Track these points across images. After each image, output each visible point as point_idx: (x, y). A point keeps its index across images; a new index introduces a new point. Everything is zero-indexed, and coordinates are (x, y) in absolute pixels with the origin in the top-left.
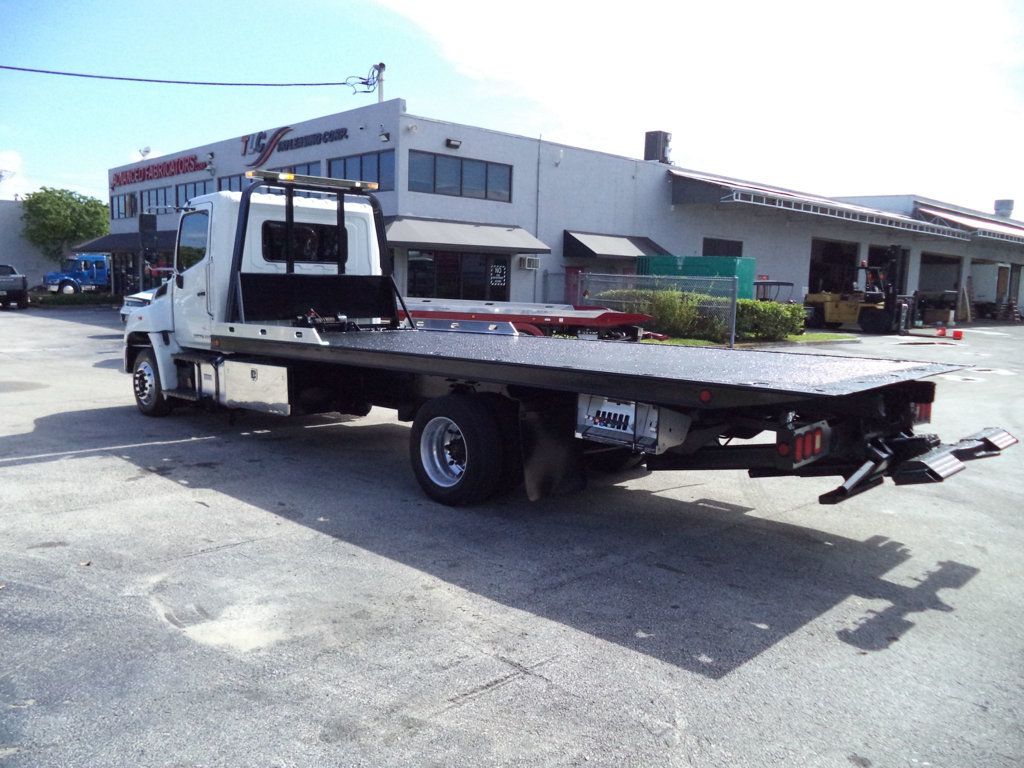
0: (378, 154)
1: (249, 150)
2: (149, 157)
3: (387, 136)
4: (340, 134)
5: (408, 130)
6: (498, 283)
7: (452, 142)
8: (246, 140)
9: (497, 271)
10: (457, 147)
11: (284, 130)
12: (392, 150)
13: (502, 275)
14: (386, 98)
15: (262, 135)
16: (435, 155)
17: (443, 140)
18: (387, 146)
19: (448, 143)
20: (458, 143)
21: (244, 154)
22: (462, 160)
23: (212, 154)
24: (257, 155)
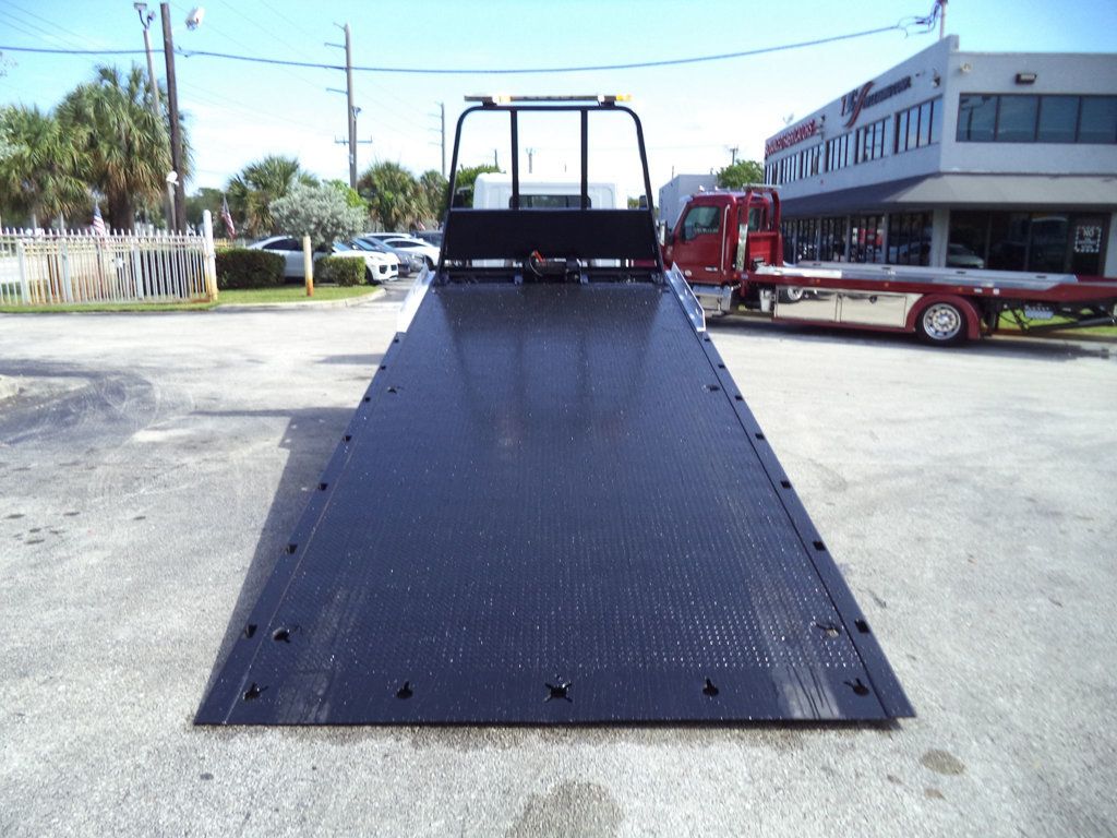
0: (932, 102)
1: (846, 110)
2: (792, 123)
3: (938, 81)
4: (905, 84)
5: (960, 71)
6: (1088, 249)
7: (1023, 77)
8: (844, 99)
9: (1086, 233)
10: (1030, 82)
11: (869, 85)
12: (940, 97)
13: (1095, 238)
14: (946, 34)
15: (854, 93)
16: (999, 96)
17: (1012, 75)
18: (936, 92)
19: (1018, 80)
20: (1032, 77)
21: (843, 114)
22: (1040, 97)
23: (823, 118)
24: (850, 115)
